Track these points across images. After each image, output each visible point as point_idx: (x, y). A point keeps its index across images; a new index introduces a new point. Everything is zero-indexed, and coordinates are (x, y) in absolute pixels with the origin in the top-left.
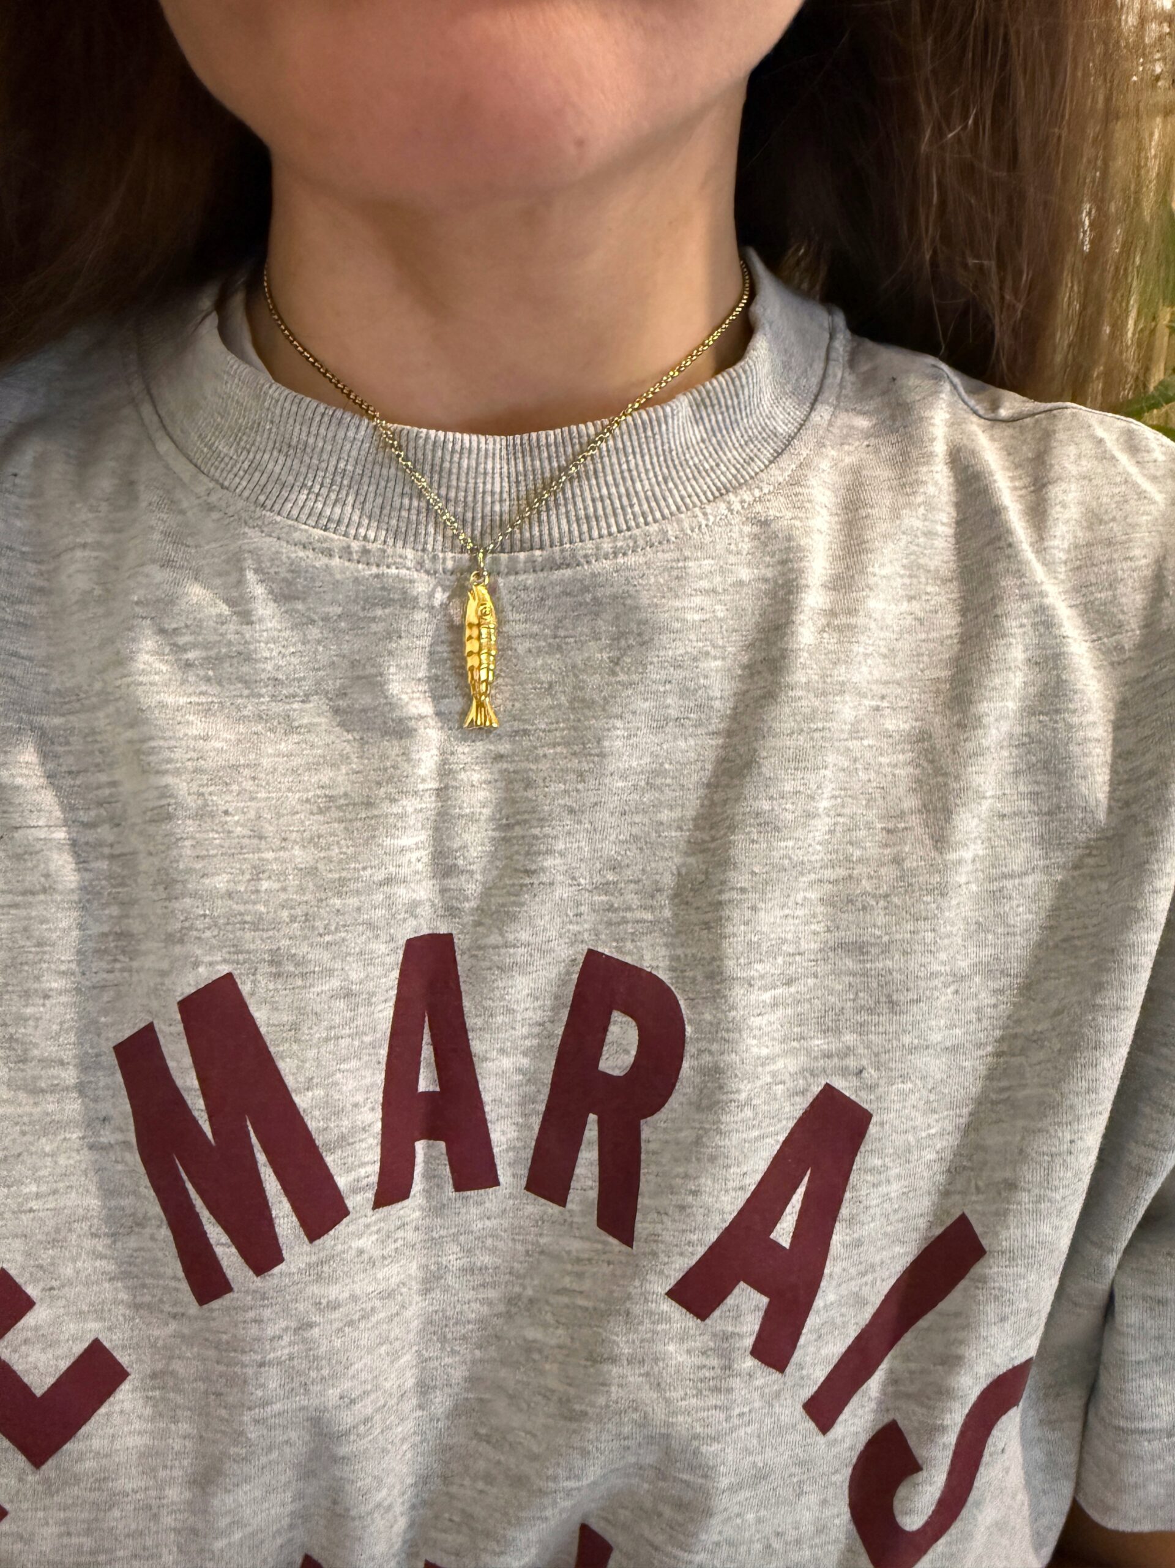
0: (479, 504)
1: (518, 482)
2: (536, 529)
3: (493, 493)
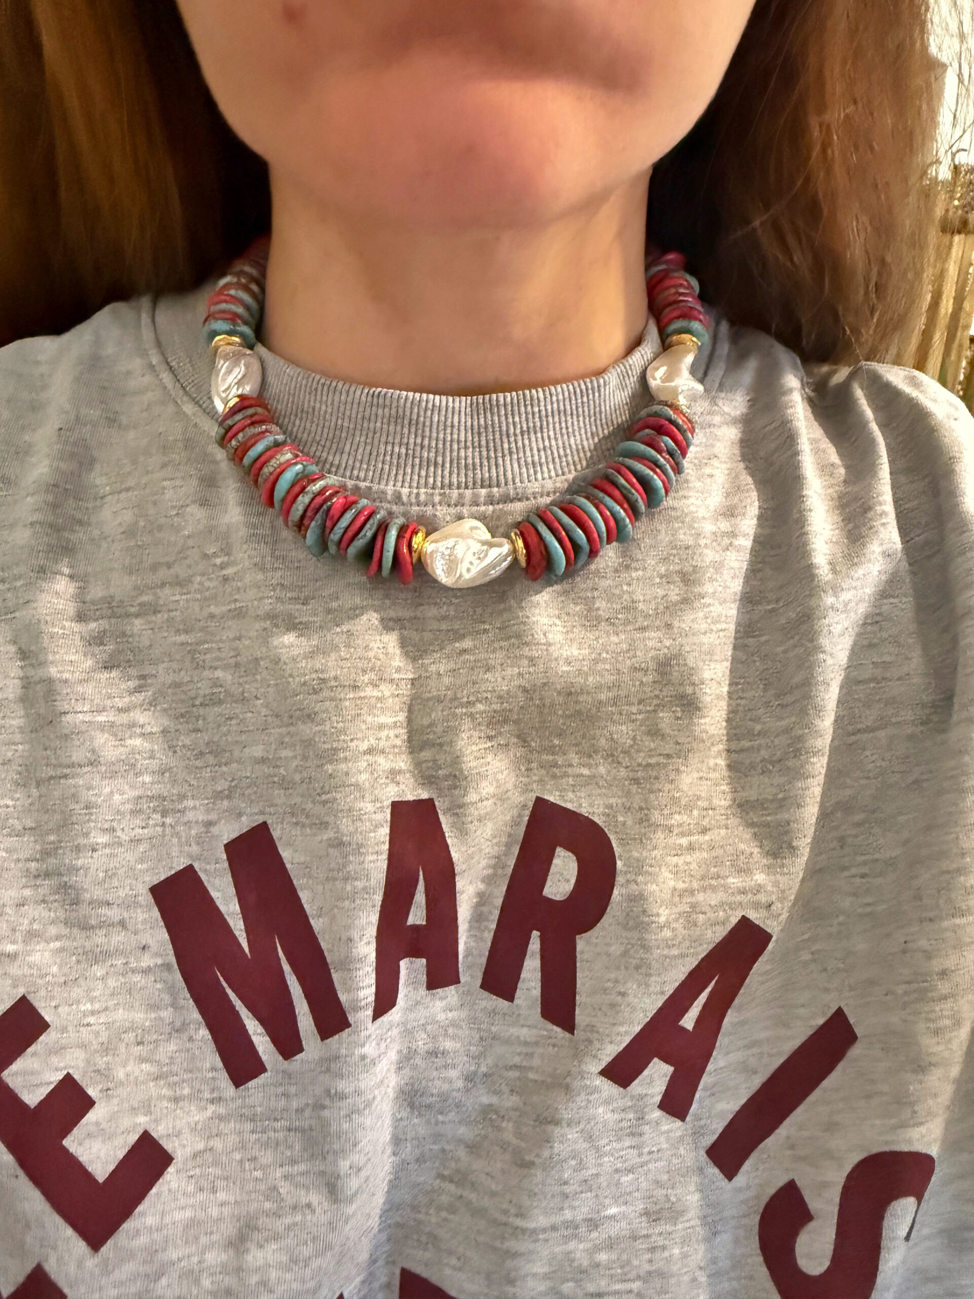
1: (479, 434)
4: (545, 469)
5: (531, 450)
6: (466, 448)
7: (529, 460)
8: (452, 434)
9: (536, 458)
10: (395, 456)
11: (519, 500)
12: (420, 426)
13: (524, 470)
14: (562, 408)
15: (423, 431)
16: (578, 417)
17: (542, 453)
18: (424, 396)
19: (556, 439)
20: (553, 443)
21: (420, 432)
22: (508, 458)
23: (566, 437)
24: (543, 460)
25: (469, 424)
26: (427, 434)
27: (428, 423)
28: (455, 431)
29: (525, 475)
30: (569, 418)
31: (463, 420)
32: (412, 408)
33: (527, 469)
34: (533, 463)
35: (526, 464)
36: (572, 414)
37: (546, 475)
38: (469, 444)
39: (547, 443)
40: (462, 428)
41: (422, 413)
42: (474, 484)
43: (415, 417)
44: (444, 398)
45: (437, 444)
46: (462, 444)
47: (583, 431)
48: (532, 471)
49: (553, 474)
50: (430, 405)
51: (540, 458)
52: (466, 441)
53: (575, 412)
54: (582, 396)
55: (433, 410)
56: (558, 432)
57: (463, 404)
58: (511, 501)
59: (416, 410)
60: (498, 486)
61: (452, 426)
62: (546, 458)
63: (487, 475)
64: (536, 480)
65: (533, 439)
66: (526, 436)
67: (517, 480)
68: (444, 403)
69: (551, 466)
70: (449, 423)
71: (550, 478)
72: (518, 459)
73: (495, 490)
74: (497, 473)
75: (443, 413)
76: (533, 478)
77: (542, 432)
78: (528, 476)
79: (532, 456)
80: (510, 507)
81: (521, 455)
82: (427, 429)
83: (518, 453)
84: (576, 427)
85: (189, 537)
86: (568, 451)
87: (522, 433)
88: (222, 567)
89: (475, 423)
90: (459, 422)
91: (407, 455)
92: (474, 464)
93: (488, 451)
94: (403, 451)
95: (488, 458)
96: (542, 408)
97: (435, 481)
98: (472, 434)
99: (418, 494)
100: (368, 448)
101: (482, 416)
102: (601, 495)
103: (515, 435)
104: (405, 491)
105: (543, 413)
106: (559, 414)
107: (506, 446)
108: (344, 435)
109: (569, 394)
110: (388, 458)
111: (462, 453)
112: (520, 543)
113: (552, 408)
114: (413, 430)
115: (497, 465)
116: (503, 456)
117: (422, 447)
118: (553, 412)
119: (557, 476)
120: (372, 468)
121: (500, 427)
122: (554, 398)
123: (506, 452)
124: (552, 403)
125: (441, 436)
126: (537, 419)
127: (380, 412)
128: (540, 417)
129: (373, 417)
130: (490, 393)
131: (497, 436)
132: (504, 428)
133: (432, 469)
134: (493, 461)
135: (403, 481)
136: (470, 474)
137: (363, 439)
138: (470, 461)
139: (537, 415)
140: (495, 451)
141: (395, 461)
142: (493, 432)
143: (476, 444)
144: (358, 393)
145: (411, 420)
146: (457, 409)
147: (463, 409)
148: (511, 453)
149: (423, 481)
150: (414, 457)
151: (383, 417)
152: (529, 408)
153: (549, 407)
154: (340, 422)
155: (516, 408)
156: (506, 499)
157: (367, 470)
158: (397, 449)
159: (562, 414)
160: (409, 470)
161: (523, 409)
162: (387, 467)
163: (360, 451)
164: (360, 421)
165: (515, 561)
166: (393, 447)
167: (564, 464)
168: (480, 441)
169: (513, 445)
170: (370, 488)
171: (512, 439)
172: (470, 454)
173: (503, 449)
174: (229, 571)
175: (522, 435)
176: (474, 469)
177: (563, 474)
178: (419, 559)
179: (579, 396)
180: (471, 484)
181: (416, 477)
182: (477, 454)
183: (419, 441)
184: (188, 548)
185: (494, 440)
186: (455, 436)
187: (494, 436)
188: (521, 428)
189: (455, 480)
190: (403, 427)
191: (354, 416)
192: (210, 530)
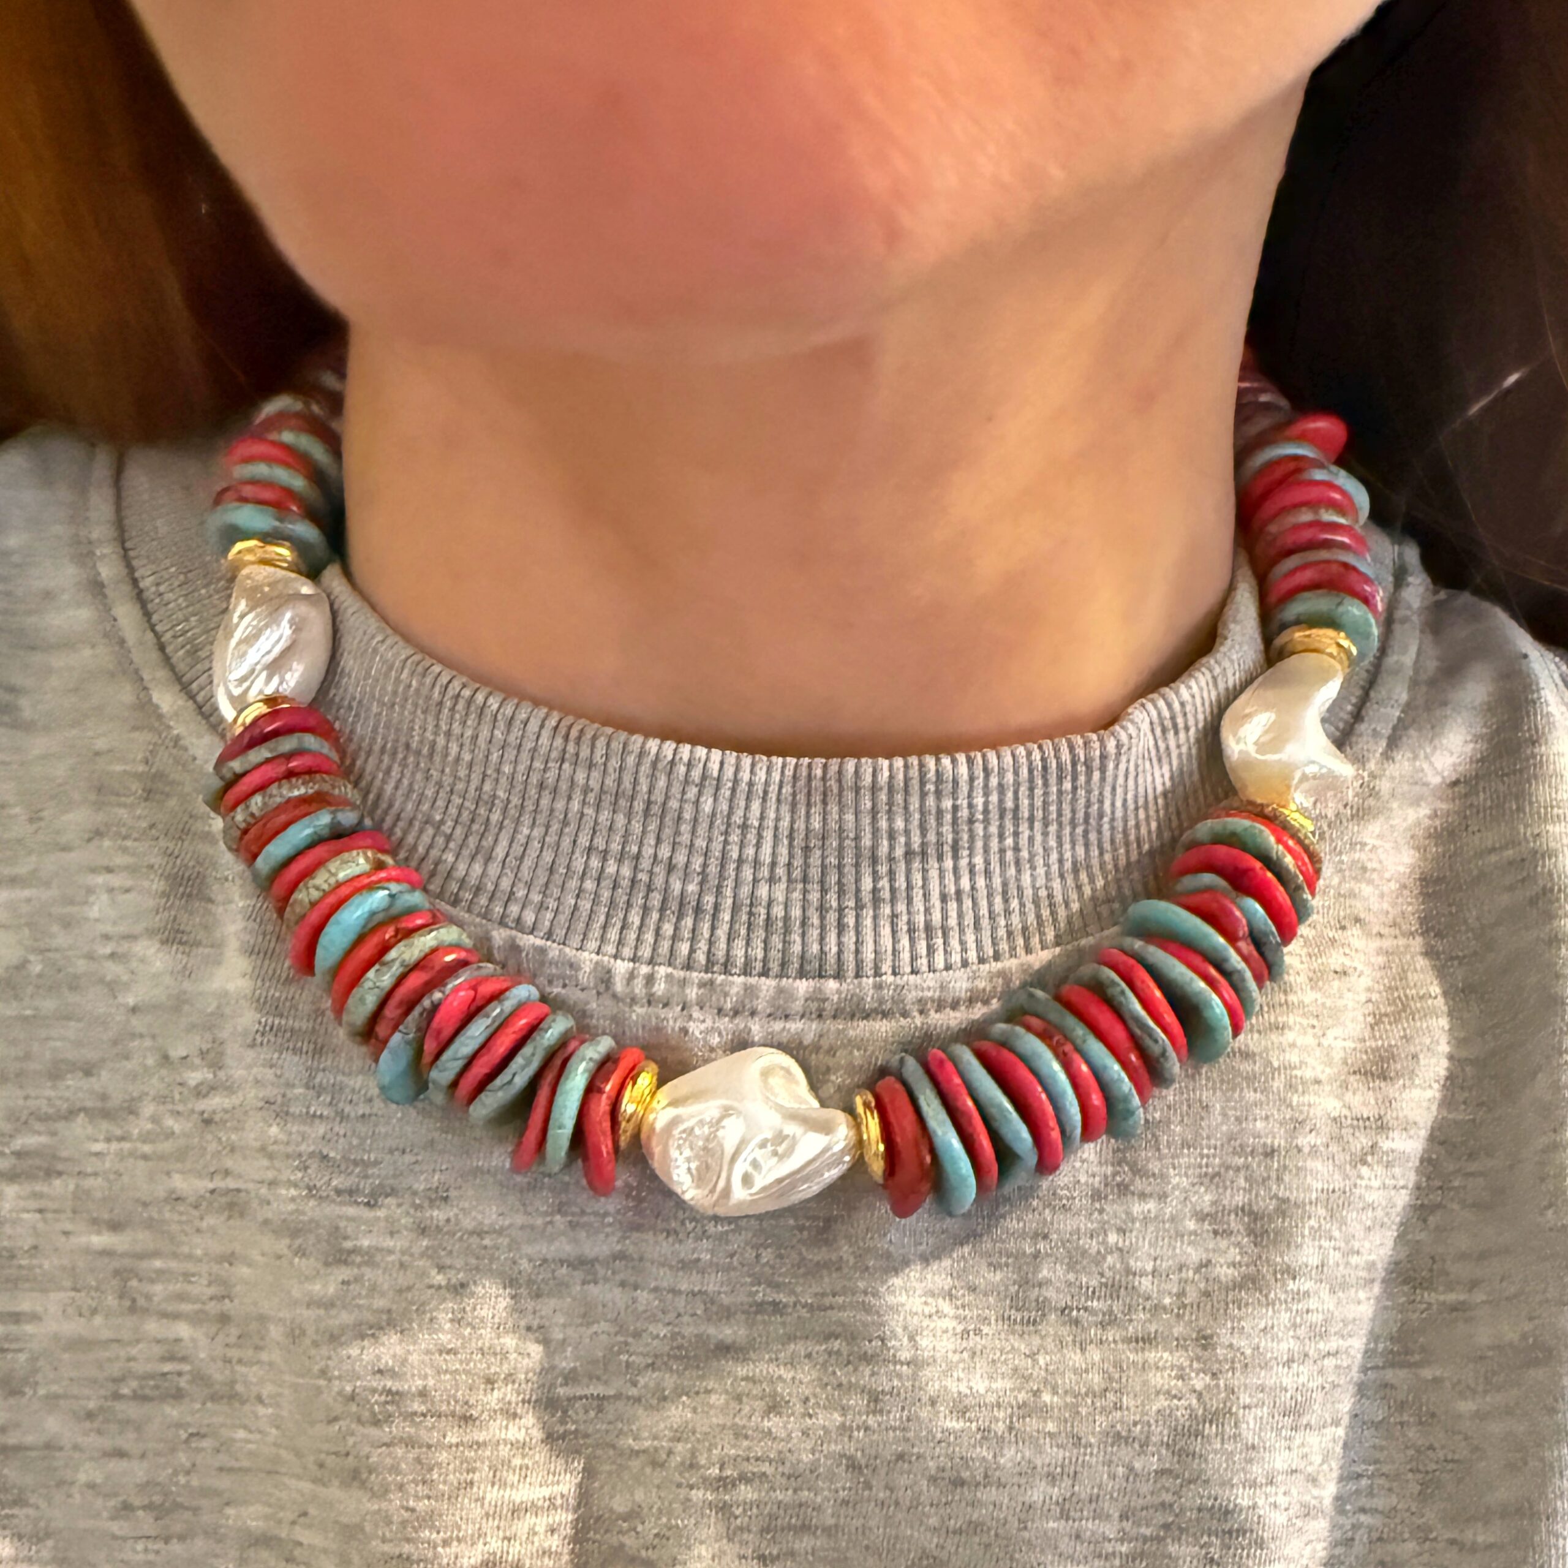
0: (730, 883)
1: (807, 850)
2: (832, 938)
3: (757, 863)
4: (955, 943)
5: (926, 896)
6: (772, 880)
7: (920, 920)
8: (742, 846)
9: (936, 917)
10: (606, 883)
11: (885, 1015)
12: (668, 820)
13: (905, 942)
14: (1009, 804)
15: (677, 833)
16: (1046, 824)
17: (953, 906)
18: (685, 750)
19: (988, 873)
20: (981, 882)
21: (668, 832)
22: (868, 914)
23: (1012, 871)
24: (953, 922)
25: (785, 823)
26: (685, 838)
27: (687, 816)
28: (752, 837)
29: (906, 956)
30: (1024, 828)
31: (772, 815)
32: (653, 777)
33: (912, 941)
34: (928, 928)
35: (911, 931)
36: (1031, 820)
37: (956, 958)
38: (780, 871)
39: (965, 883)
40: (768, 835)
41: (676, 790)
42: (783, 964)
43: (658, 797)
44: (731, 757)
45: (705, 865)
46: (765, 872)
47: (1054, 856)
48: (922, 947)
49: (972, 955)
50: (696, 774)
51: (945, 917)
52: (773, 864)
53: (1039, 814)
54: (1060, 780)
55: (701, 786)
56: (994, 859)
57: (776, 776)
58: (867, 1017)
59: (662, 783)
60: (839, 975)
61: (744, 827)
62: (960, 915)
63: (815, 948)
64: (931, 969)
65: (934, 874)
66: (916, 864)
67: (886, 967)
68: (729, 772)
69: (970, 938)
70: (737, 818)
71: (965, 964)
72: (894, 916)
73: (832, 985)
74: (840, 944)
75: (726, 792)
76: (923, 963)
77: (956, 857)
78: (913, 959)
79: (927, 911)
80: (860, 1029)
81: (901, 907)
82: (685, 828)
83: (893, 901)
84: (1038, 848)
85: (134, 1010)
86: (1014, 904)
87: (909, 854)
88: (201, 1091)
89: (800, 825)
90: (762, 818)
91: (633, 881)
92: (787, 918)
93: (824, 891)
94: (626, 871)
95: (822, 909)
96: (963, 802)
97: (692, 951)
98: (791, 846)
99: (650, 979)
100: (548, 857)
101: (816, 810)
102: (1080, 1031)
103: (891, 859)
104: (621, 968)
105: (964, 813)
106: (1002, 817)
107: (867, 883)
108: (495, 817)
109: (1031, 771)
110: (589, 885)
111: (763, 891)
112: (873, 1126)
113: (986, 804)
114: (653, 827)
115: (841, 928)
116: (859, 907)
117: (671, 868)
118: (986, 811)
119: (982, 960)
120: (552, 904)
121: (857, 838)
122: (994, 781)
123: (866, 897)
124: (986, 794)
125: (717, 847)
126: (947, 829)
127: (581, 777)
128: (955, 822)
129: (564, 786)
130: (843, 755)
131: (849, 860)
132: (867, 841)
133: (688, 922)
134: (832, 917)
135: (620, 943)
136: (776, 941)
137: (537, 832)
138: (778, 911)
139: (948, 817)
140: (841, 893)
141: (606, 894)
142: (841, 848)
143: (797, 874)
144: (533, 726)
145: (649, 803)
146: (759, 788)
147: (773, 788)
148: (876, 901)
149: (665, 946)
150: (649, 889)
151: (587, 789)
152: (931, 801)
153: (979, 801)
154: (487, 787)
155: (899, 798)
156: (855, 1011)
157: (541, 907)
158: (611, 868)
159: (1009, 816)
160: (635, 919)
161: (915, 803)
162: (586, 905)
163: (528, 863)
164: (533, 792)
165: (859, 1164)
166: (605, 860)
167: (1002, 932)
168: (806, 865)
169: (884, 883)
170: (542, 951)
171: (883, 869)
172: (779, 894)
173: (858, 890)
174: (216, 1102)
175: (908, 863)
176: (787, 931)
177: (997, 957)
178: (636, 1136)
179: (1053, 779)
180: (775, 967)
181: (649, 937)
182: (797, 895)
183: (665, 852)
184: (133, 1036)
185: (840, 867)
186: (750, 851)
187: (840, 857)
188: (908, 844)
189: (739, 952)
190: (629, 816)
191: (520, 778)
192: (179, 1003)
